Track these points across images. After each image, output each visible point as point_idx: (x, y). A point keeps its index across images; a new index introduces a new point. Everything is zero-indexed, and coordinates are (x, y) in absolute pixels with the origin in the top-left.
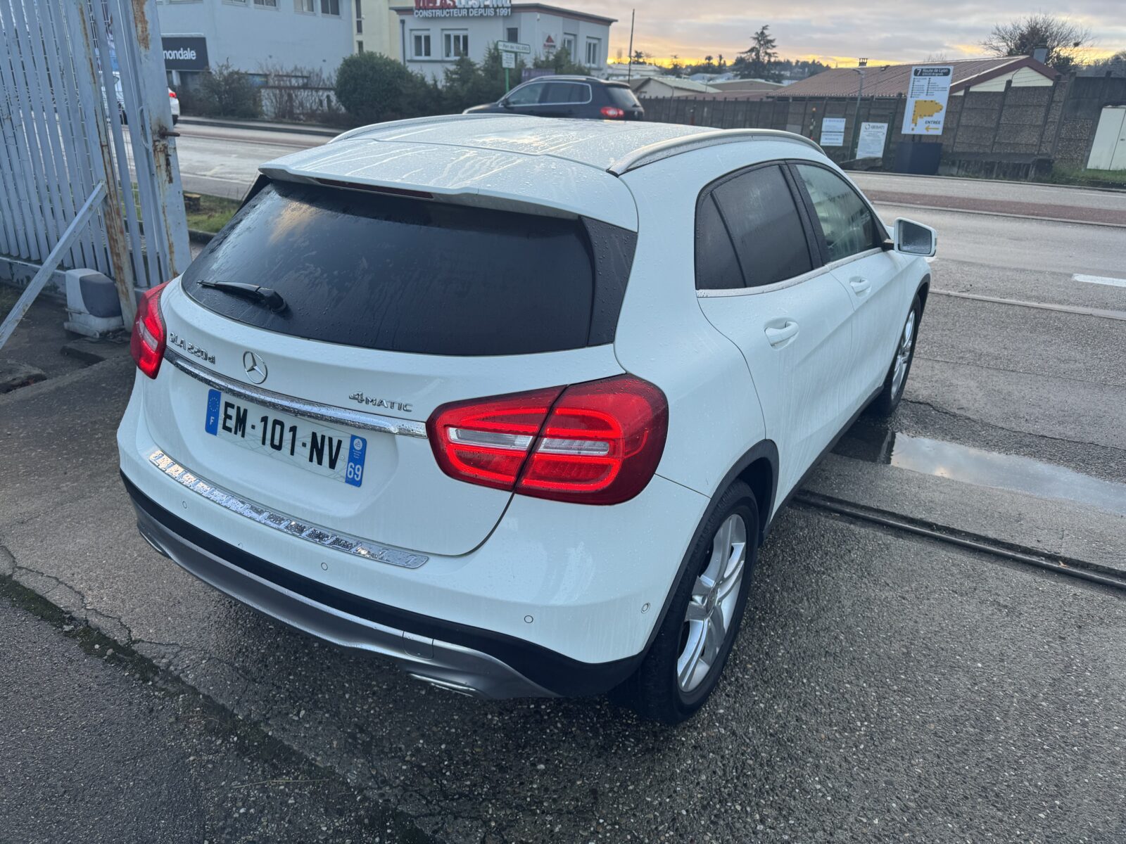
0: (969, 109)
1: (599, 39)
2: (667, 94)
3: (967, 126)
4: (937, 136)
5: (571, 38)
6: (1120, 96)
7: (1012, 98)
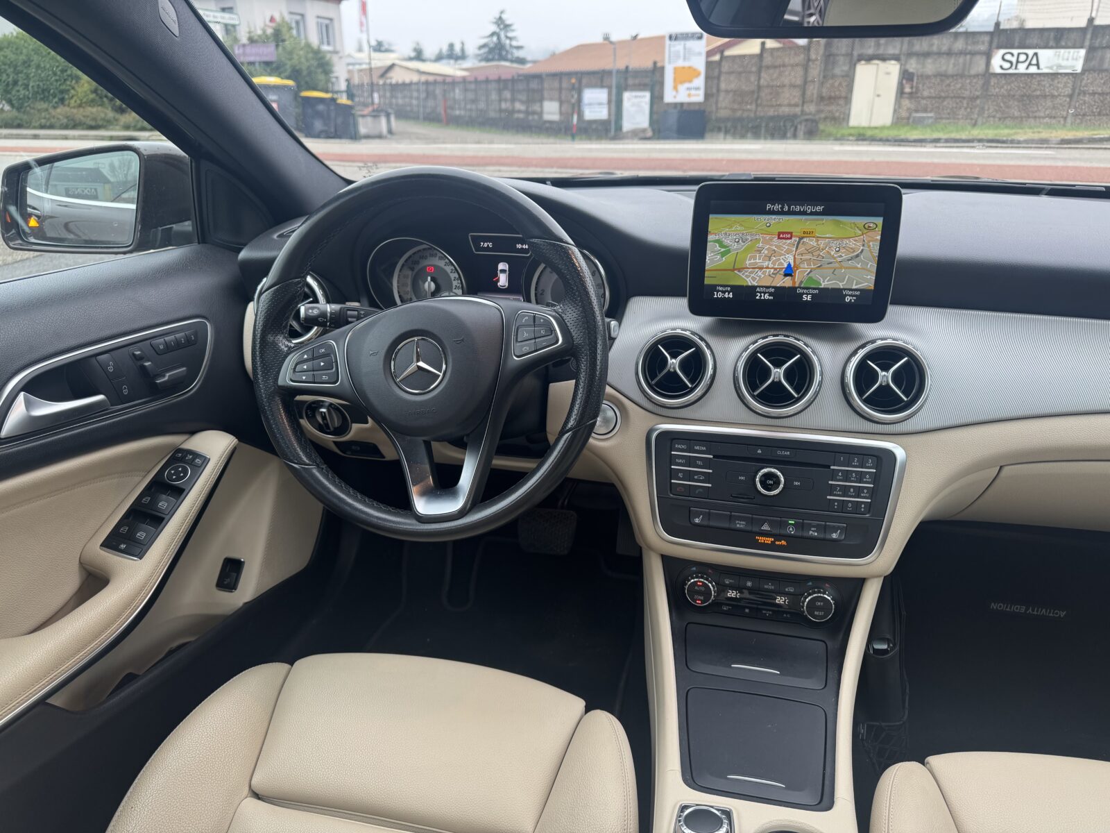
0: (726, 73)
1: (331, 20)
2: (415, 78)
3: (727, 92)
4: (699, 104)
5: (298, 18)
6: (870, 51)
7: (768, 60)
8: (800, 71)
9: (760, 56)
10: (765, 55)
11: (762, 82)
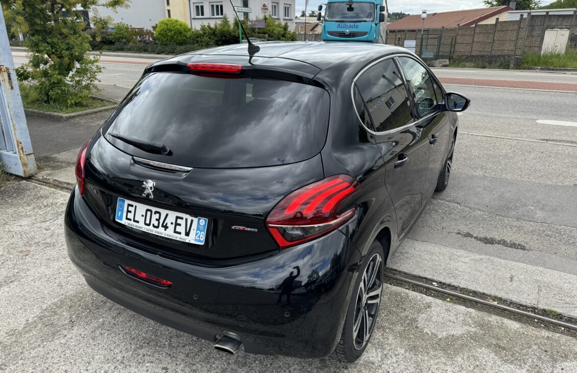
0: (478, 33)
3: (477, 42)
6: (554, 24)
7: (499, 27)
8: (515, 33)
9: (495, 25)
10: (498, 25)
11: (495, 39)
